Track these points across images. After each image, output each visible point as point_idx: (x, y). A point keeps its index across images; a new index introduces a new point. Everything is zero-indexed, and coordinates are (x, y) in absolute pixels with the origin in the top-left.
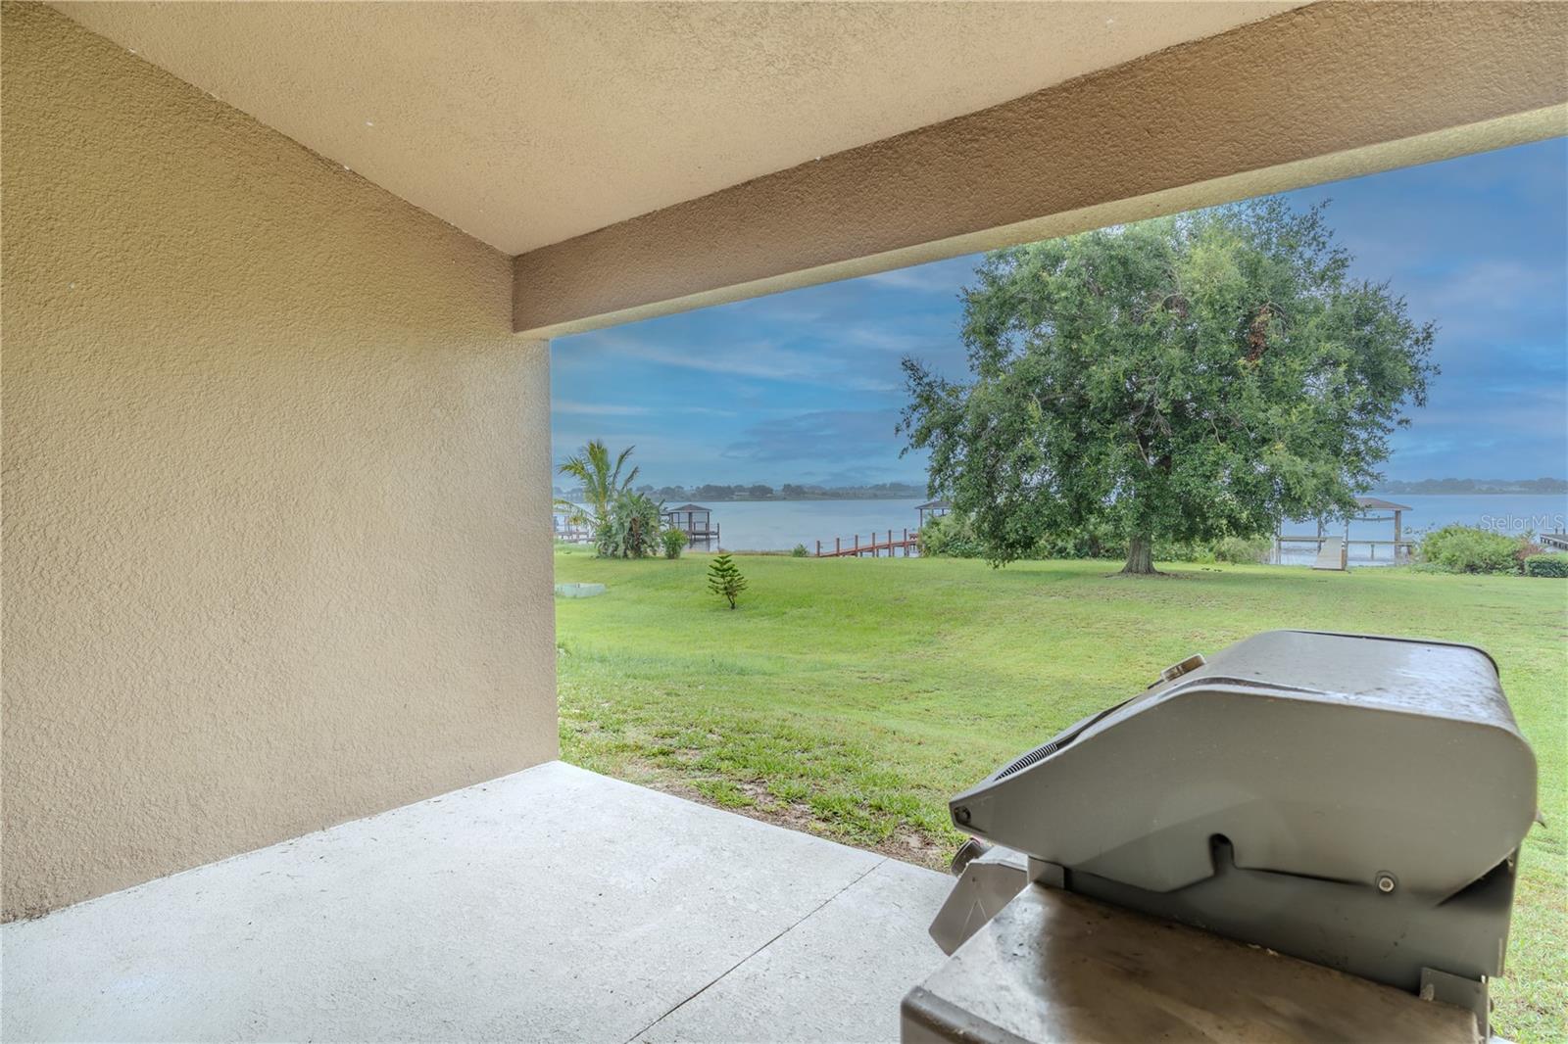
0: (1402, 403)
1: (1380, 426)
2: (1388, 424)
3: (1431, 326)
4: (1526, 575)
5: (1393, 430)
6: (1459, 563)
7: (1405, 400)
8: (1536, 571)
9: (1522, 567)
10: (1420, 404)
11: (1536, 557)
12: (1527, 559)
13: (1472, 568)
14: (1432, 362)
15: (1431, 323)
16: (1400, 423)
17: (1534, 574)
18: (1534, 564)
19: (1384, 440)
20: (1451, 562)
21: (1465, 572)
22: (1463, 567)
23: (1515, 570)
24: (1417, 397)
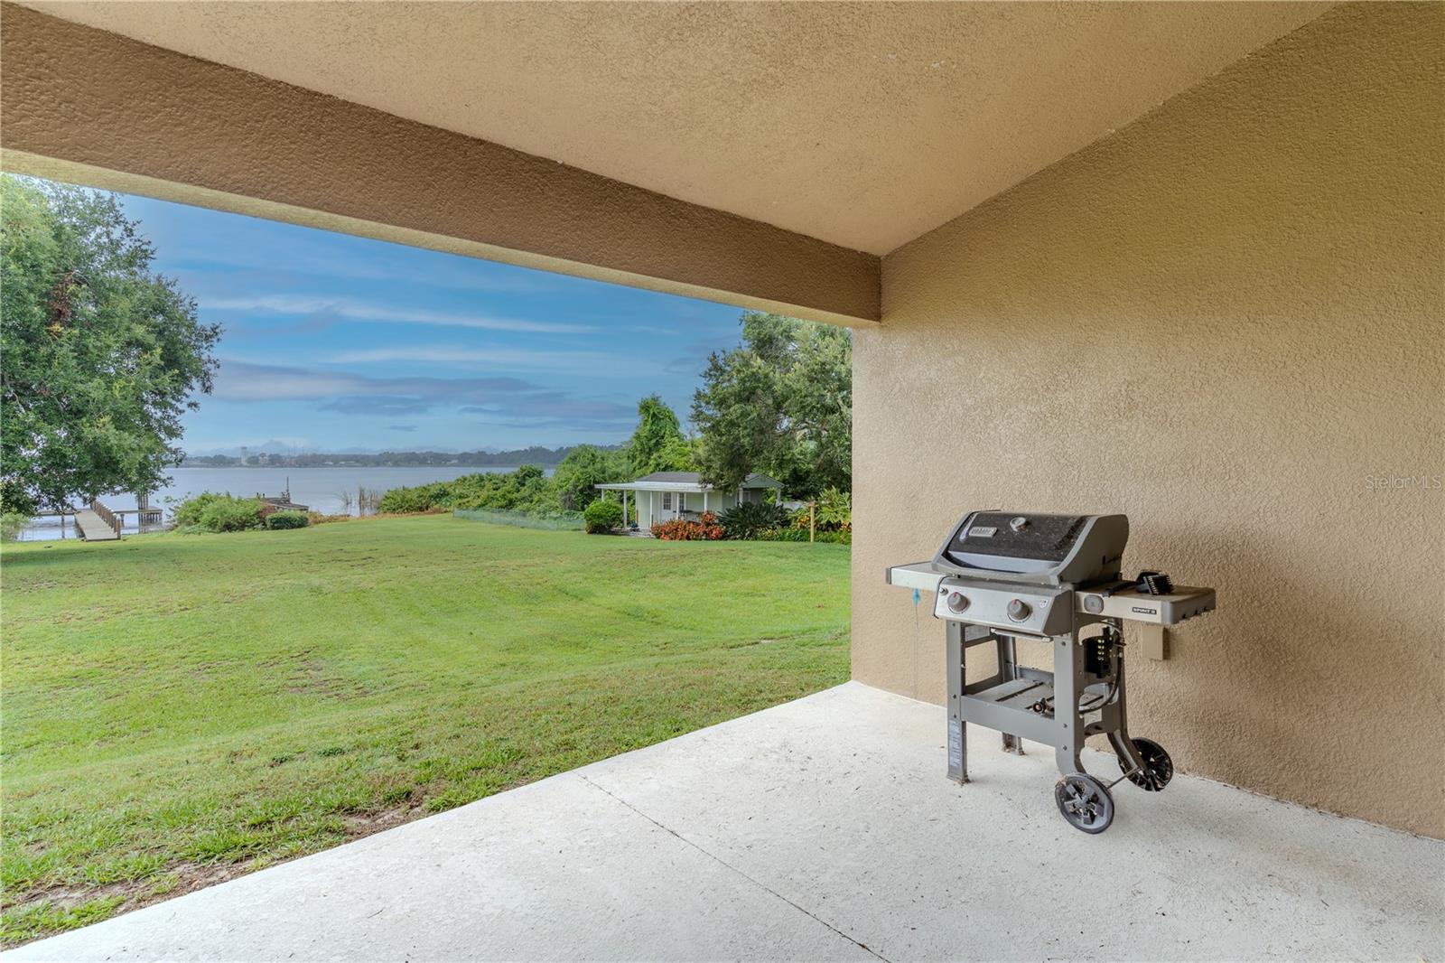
0: (192, 388)
1: (172, 406)
2: (180, 406)
3: (217, 327)
4: (268, 529)
5: (184, 411)
6: (219, 524)
7: (193, 386)
8: (276, 525)
9: (264, 524)
10: (206, 391)
11: (274, 515)
12: (268, 517)
13: (228, 527)
14: (213, 357)
15: (217, 324)
16: (190, 405)
17: (273, 528)
18: (274, 521)
19: (176, 420)
20: (212, 525)
21: (224, 531)
22: (221, 527)
23: (260, 526)
24: (204, 385)
